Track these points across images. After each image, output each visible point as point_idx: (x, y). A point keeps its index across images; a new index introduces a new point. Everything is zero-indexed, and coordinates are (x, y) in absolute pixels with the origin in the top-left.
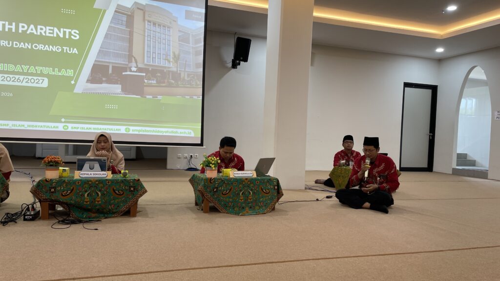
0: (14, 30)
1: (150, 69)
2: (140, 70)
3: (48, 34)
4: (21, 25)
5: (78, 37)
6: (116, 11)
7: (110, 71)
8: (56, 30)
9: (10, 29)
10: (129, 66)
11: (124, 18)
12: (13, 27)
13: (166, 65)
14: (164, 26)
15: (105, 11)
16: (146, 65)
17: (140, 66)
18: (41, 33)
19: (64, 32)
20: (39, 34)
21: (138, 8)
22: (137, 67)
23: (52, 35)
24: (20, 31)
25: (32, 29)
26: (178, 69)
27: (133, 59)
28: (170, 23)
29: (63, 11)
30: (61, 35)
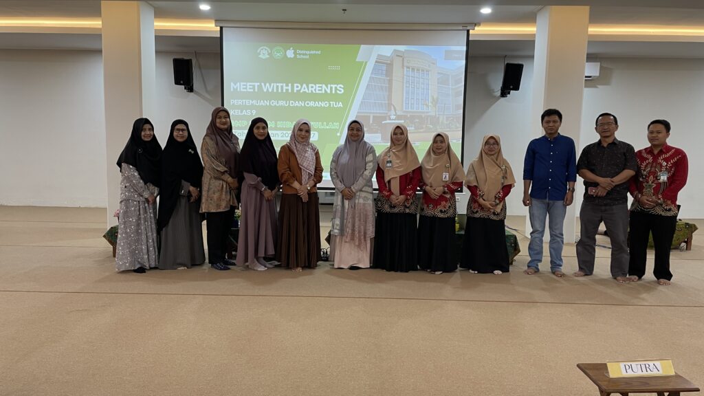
0: (290, 91)
1: (409, 116)
4: (295, 85)
5: (343, 91)
6: (376, 62)
7: (371, 122)
10: (389, 114)
12: (290, 88)
13: (425, 111)
15: (366, 62)
16: (405, 111)
18: (312, 91)
19: (331, 88)
20: (310, 92)
21: (398, 56)
22: (396, 115)
23: (321, 92)
24: (295, 91)
25: (304, 89)
26: (437, 113)
27: (392, 107)
28: (430, 66)
29: (330, 68)
30: (329, 91)
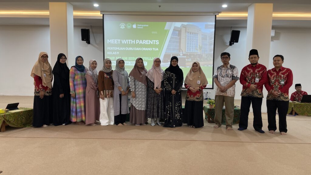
1: (188, 54)
2: (184, 55)
3: (147, 43)
5: (158, 43)
6: (174, 30)
8: (150, 41)
9: (133, 43)
11: (177, 32)
12: (134, 42)
13: (196, 52)
14: (195, 34)
15: (169, 30)
16: (187, 52)
17: (184, 53)
18: (144, 43)
19: (153, 42)
21: (183, 27)
22: (182, 54)
23: (148, 44)
24: (137, 43)
25: (141, 42)
26: (201, 53)
27: (181, 50)
28: (198, 31)
29: (153, 32)
30: (152, 43)
